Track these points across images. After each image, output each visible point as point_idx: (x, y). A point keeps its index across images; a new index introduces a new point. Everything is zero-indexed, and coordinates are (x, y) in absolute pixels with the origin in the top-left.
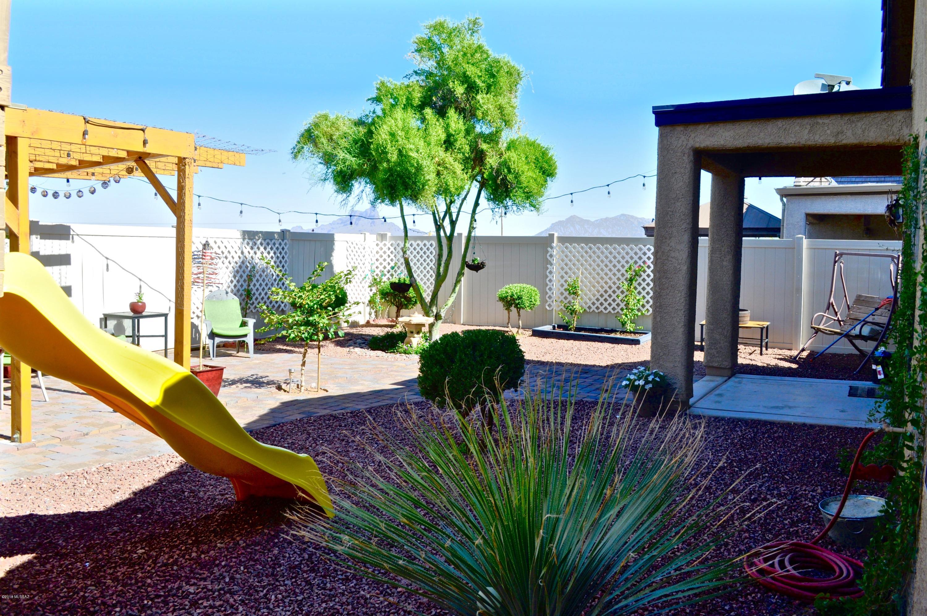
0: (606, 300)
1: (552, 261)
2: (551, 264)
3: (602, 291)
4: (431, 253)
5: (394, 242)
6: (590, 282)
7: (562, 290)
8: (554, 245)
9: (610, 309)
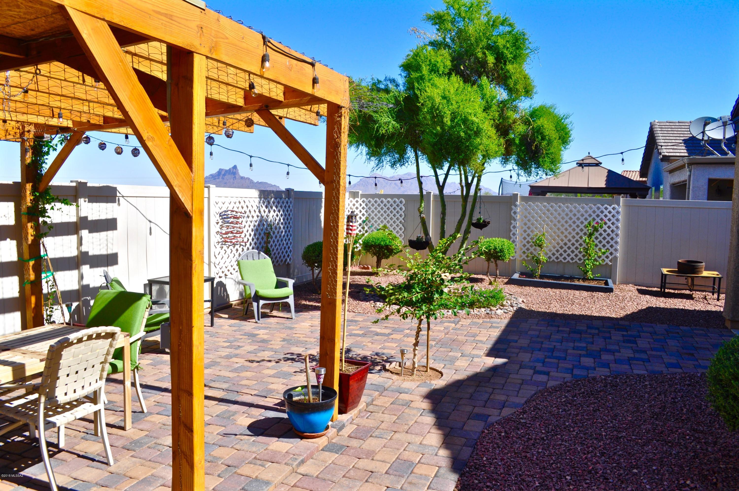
0: (565, 251)
1: (516, 218)
2: (515, 220)
3: (562, 244)
4: (401, 209)
5: (365, 199)
6: (551, 236)
7: (525, 242)
8: (518, 203)
9: (568, 259)
